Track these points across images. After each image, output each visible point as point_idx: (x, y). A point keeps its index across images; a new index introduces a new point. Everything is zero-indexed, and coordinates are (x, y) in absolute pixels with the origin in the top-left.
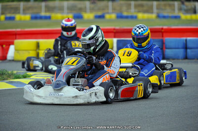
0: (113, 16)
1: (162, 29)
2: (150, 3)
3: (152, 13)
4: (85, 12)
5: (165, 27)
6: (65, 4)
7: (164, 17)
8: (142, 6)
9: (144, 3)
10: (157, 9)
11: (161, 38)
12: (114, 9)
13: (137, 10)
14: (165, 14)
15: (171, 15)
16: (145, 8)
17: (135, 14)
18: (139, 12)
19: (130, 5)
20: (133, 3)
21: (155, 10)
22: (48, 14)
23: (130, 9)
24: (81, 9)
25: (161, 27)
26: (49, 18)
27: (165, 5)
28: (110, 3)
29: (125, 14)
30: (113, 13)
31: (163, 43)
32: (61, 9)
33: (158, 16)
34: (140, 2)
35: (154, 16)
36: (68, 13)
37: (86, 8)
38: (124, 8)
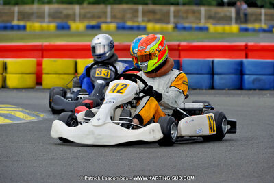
0: (113, 26)
1: (179, 45)
2: (165, 8)
3: (168, 22)
4: (74, 20)
5: (183, 43)
6: (46, 8)
7: (184, 29)
8: (154, 12)
9: (157, 7)
10: (175, 17)
11: (177, 59)
12: (114, 17)
13: (145, 19)
14: (187, 25)
15: (194, 25)
16: (158, 16)
17: (143, 24)
18: (149, 21)
19: (137, 11)
20: (141, 8)
21: (172, 19)
22: (22, 23)
23: (138, 17)
24: (68, 17)
25: (177, 43)
26: (24, 28)
27: (187, 12)
28: (109, 8)
29: (129, 24)
30: (111, 22)
31: (179, 65)
32: (40, 17)
33: (176, 28)
34: (151, 7)
35: (170, 27)
36: (49, 22)
37: (75, 14)
38: (129, 16)
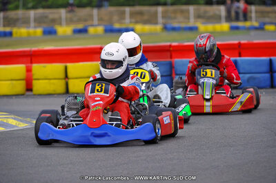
0: (100, 29)
1: (170, 46)
2: (153, 9)
3: (156, 23)
4: (60, 24)
5: (174, 44)
6: (32, 13)
7: (174, 29)
8: (141, 13)
9: (145, 9)
10: (163, 17)
11: (169, 60)
12: (100, 19)
13: (133, 20)
14: (176, 25)
15: (183, 25)
16: (146, 17)
17: (131, 26)
18: (137, 22)
19: (124, 13)
20: (127, 9)
21: (160, 20)
22: (8, 29)
23: (124, 19)
24: (54, 21)
25: (168, 44)
26: (10, 34)
27: (175, 12)
28: (95, 11)
29: (117, 26)
30: (98, 25)
31: (171, 66)
32: (26, 22)
33: (165, 28)
34: (138, 8)
35: (158, 27)
36: (35, 27)
37: (60, 18)
38: (116, 18)
